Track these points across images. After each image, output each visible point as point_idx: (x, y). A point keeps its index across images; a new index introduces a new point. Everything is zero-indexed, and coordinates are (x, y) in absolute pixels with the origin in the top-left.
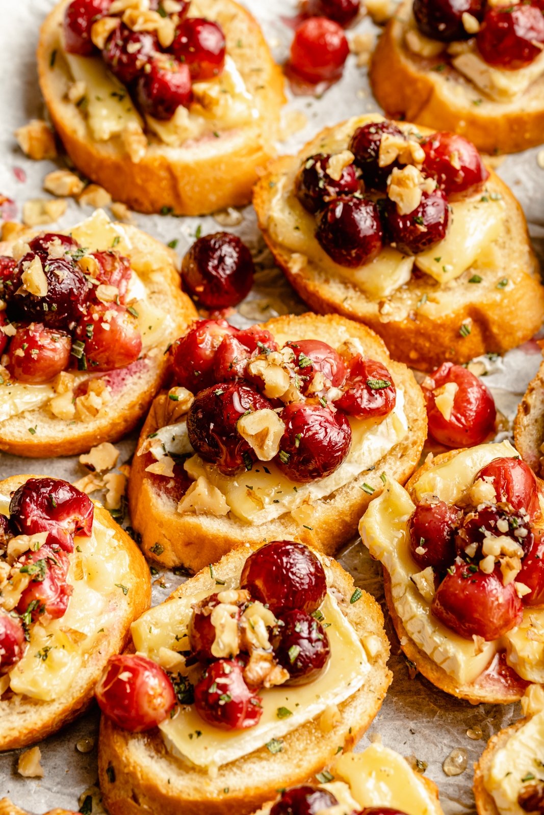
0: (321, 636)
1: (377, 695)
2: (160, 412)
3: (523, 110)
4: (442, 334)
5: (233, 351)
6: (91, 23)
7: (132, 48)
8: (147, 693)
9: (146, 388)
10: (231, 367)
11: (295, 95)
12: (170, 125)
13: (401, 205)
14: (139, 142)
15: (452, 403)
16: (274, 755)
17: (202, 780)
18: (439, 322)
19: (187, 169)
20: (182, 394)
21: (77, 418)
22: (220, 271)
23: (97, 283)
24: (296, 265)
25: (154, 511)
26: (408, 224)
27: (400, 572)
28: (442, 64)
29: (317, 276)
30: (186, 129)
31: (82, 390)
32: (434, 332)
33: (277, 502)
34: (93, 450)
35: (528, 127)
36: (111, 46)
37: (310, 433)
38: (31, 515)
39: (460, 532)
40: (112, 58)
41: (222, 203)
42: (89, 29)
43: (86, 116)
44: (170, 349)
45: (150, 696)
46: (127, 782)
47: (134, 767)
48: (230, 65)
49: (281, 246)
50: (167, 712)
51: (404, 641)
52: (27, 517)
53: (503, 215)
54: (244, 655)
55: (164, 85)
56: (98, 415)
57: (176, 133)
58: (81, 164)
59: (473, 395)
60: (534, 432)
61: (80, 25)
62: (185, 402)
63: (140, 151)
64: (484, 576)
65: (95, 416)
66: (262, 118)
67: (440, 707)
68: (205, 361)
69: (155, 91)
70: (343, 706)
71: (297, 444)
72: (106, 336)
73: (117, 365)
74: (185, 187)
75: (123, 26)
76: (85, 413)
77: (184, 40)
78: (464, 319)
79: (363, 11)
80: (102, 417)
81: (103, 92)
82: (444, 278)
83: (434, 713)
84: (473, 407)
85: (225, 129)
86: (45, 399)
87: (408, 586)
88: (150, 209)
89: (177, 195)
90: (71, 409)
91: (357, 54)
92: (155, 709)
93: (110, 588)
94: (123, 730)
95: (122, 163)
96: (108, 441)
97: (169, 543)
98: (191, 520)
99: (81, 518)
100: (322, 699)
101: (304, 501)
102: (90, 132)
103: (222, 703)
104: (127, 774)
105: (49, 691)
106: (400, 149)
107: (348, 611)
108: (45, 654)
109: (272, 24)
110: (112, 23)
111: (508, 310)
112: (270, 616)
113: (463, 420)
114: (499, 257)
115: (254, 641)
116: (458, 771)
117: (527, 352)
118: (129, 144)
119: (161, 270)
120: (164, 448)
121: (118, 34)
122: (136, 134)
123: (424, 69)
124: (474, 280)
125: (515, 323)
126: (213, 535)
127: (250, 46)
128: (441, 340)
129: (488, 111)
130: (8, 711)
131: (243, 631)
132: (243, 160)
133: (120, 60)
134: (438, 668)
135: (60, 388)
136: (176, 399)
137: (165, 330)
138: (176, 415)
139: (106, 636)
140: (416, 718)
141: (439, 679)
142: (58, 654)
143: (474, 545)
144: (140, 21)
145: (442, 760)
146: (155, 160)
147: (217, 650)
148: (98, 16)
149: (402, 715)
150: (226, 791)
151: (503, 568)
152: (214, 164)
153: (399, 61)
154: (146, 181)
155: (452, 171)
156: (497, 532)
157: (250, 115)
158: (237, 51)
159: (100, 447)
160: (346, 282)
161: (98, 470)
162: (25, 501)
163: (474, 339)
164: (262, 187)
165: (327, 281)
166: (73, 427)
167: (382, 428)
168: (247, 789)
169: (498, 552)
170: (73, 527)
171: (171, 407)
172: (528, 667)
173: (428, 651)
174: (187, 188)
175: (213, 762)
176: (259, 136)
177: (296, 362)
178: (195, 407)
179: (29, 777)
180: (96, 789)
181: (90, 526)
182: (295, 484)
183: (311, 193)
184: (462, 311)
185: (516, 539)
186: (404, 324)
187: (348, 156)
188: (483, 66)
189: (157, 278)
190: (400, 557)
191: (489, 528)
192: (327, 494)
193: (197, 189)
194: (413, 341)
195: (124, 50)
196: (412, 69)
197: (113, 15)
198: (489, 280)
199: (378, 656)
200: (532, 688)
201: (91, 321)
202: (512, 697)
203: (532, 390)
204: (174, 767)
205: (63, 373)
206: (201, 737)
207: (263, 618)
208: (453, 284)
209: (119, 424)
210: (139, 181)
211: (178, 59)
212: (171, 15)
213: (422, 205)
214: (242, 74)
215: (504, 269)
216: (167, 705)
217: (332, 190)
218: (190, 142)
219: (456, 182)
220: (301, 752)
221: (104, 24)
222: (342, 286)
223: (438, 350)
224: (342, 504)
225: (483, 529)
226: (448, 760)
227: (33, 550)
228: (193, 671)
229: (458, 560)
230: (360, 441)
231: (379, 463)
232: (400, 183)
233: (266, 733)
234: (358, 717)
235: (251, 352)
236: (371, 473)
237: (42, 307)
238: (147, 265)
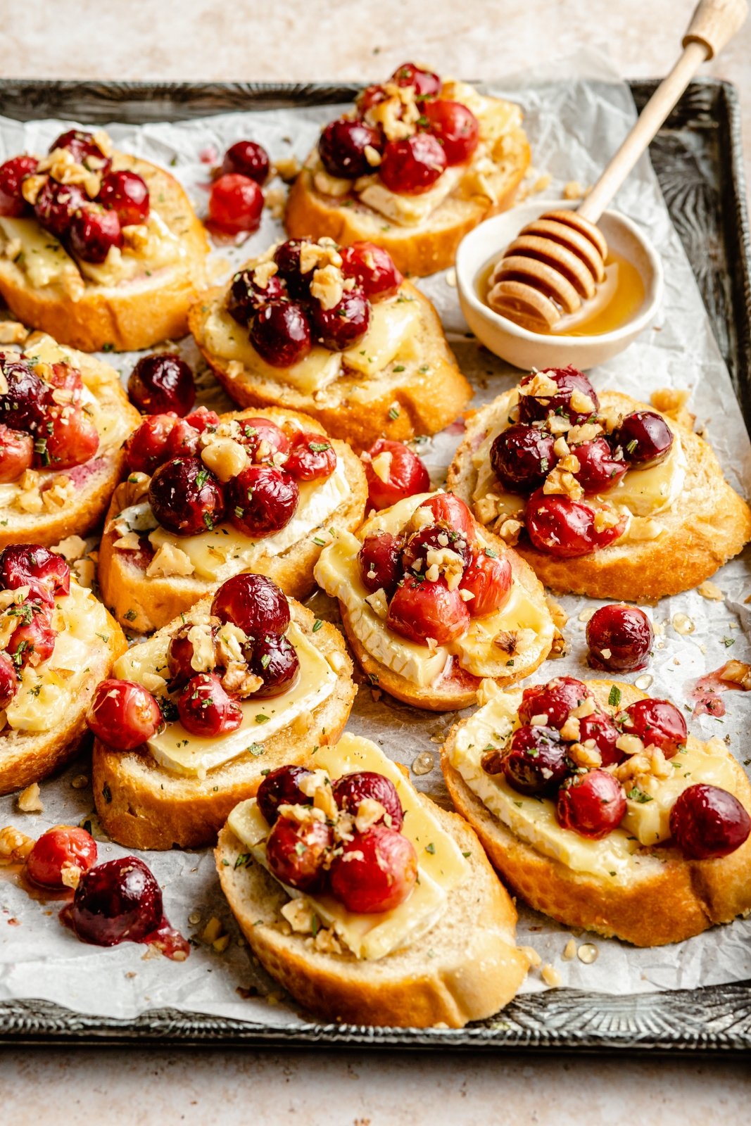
0: (289, 647)
1: (345, 702)
2: (122, 498)
3: (428, 232)
4: (373, 418)
5: (184, 432)
6: (21, 182)
7: (62, 199)
8: (135, 705)
9: (106, 481)
10: (184, 443)
11: (217, 246)
12: (105, 267)
13: (324, 300)
14: (77, 283)
15: (388, 470)
16: (256, 757)
17: (193, 783)
18: (369, 406)
19: (124, 304)
20: (141, 477)
21: (45, 510)
22: (164, 382)
23: (53, 387)
24: (234, 371)
25: (124, 580)
26: (333, 317)
27: (353, 598)
28: (351, 200)
29: (254, 380)
30: (119, 269)
31: (47, 487)
32: (365, 417)
33: (237, 557)
34: (62, 543)
35: (435, 247)
36: (42, 199)
37: (261, 487)
38: (13, 571)
39: (405, 551)
40: (45, 209)
41: (159, 336)
42: (20, 187)
43: (23, 269)
44: (125, 444)
45: (138, 708)
46: (123, 798)
47: (129, 780)
48: (154, 215)
49: (219, 357)
50: (155, 727)
51: (364, 658)
52: (9, 573)
53: (419, 314)
54: (221, 668)
55: (96, 227)
56: (64, 506)
57: (110, 272)
58: (23, 313)
59: (407, 460)
60: (465, 487)
61: (11, 185)
62: (144, 483)
63: (79, 292)
64: (429, 585)
65: (61, 506)
66: (188, 258)
67: (404, 721)
68: (159, 445)
69: (88, 233)
70: (316, 712)
71: (250, 497)
72: (66, 431)
73: (78, 459)
74: (125, 323)
75: (51, 181)
76: (52, 505)
77: (110, 189)
78: (391, 403)
79: (273, 171)
80: (69, 508)
81: (39, 245)
82: (372, 369)
83: (399, 726)
84: (408, 472)
85: (154, 269)
86: (13, 496)
87: (364, 609)
88: (93, 347)
89: (117, 331)
90: (39, 502)
91: (271, 208)
92: (143, 722)
93: (92, 637)
94: (115, 752)
95: (63, 305)
96: (76, 534)
97: (141, 608)
98: (160, 582)
99: (59, 577)
100: (295, 706)
101: (262, 556)
102: (29, 282)
103: (205, 706)
104: (123, 788)
105: (43, 720)
106: (319, 255)
107: (311, 638)
108: (37, 691)
109: (190, 189)
110: (40, 180)
111: (431, 393)
112: (241, 632)
113: (399, 482)
114: (418, 348)
115: (229, 654)
116: (427, 770)
117: (453, 434)
118: (68, 286)
119: (109, 383)
120: (128, 526)
121: (48, 188)
122: (74, 275)
123: (334, 206)
124: (398, 370)
125: (438, 405)
126: (182, 593)
127: (172, 199)
128: (373, 424)
129: (396, 235)
130: (6, 744)
131: (218, 645)
132: (176, 294)
133: (52, 211)
134: (398, 676)
135: (27, 484)
136: (135, 482)
137: (119, 430)
138: (137, 496)
139: (91, 676)
140: (383, 731)
141: (400, 686)
142: (48, 689)
143: (419, 560)
144: (67, 173)
145: (410, 763)
146: (93, 299)
147: (198, 664)
148: (27, 175)
149: (370, 731)
150: (216, 789)
151: (447, 576)
152: (149, 297)
153: (310, 203)
154: (86, 320)
155: (368, 272)
156: (437, 546)
157: (178, 254)
158: (161, 205)
159: (68, 539)
160: (280, 382)
161: (68, 558)
162: (6, 561)
163: (402, 424)
164: (195, 313)
165: (263, 383)
166: (42, 518)
167: (326, 487)
168: (235, 786)
169: (441, 561)
170: (52, 585)
171: (131, 490)
172: (479, 664)
173: (387, 663)
174: (126, 323)
175: (201, 766)
176: (188, 273)
177: (243, 433)
178: (154, 485)
179: (30, 812)
180: (94, 816)
181: (69, 586)
182: (252, 540)
183: (242, 302)
184: (389, 396)
185: (456, 551)
186: (338, 411)
187: (273, 267)
188: (388, 194)
189: (106, 391)
190: (354, 586)
191: (431, 543)
192: (282, 551)
193: (135, 323)
194: (347, 427)
195: (55, 202)
196: (323, 207)
197: (41, 173)
198: (411, 368)
199: (343, 669)
200: (484, 682)
201: (51, 419)
202: (467, 693)
203: (460, 454)
204: (165, 776)
205: (28, 471)
206: (188, 745)
207: (235, 635)
208: (379, 375)
209: (84, 514)
210: (80, 321)
211: (107, 208)
212: (96, 171)
213: (344, 300)
214: (167, 223)
215: (424, 358)
216: (155, 719)
217: (260, 298)
218: (124, 282)
219: (372, 282)
220: (280, 752)
221: (34, 180)
222: (278, 386)
223: (371, 435)
224: (297, 558)
225: (425, 545)
226: (416, 762)
227: (17, 602)
228: (175, 696)
229: (406, 575)
230: (308, 500)
231: (327, 520)
232: (322, 281)
233: (247, 736)
234: (330, 721)
235: (200, 433)
236: (321, 530)
237: (4, 407)
238: (97, 379)
